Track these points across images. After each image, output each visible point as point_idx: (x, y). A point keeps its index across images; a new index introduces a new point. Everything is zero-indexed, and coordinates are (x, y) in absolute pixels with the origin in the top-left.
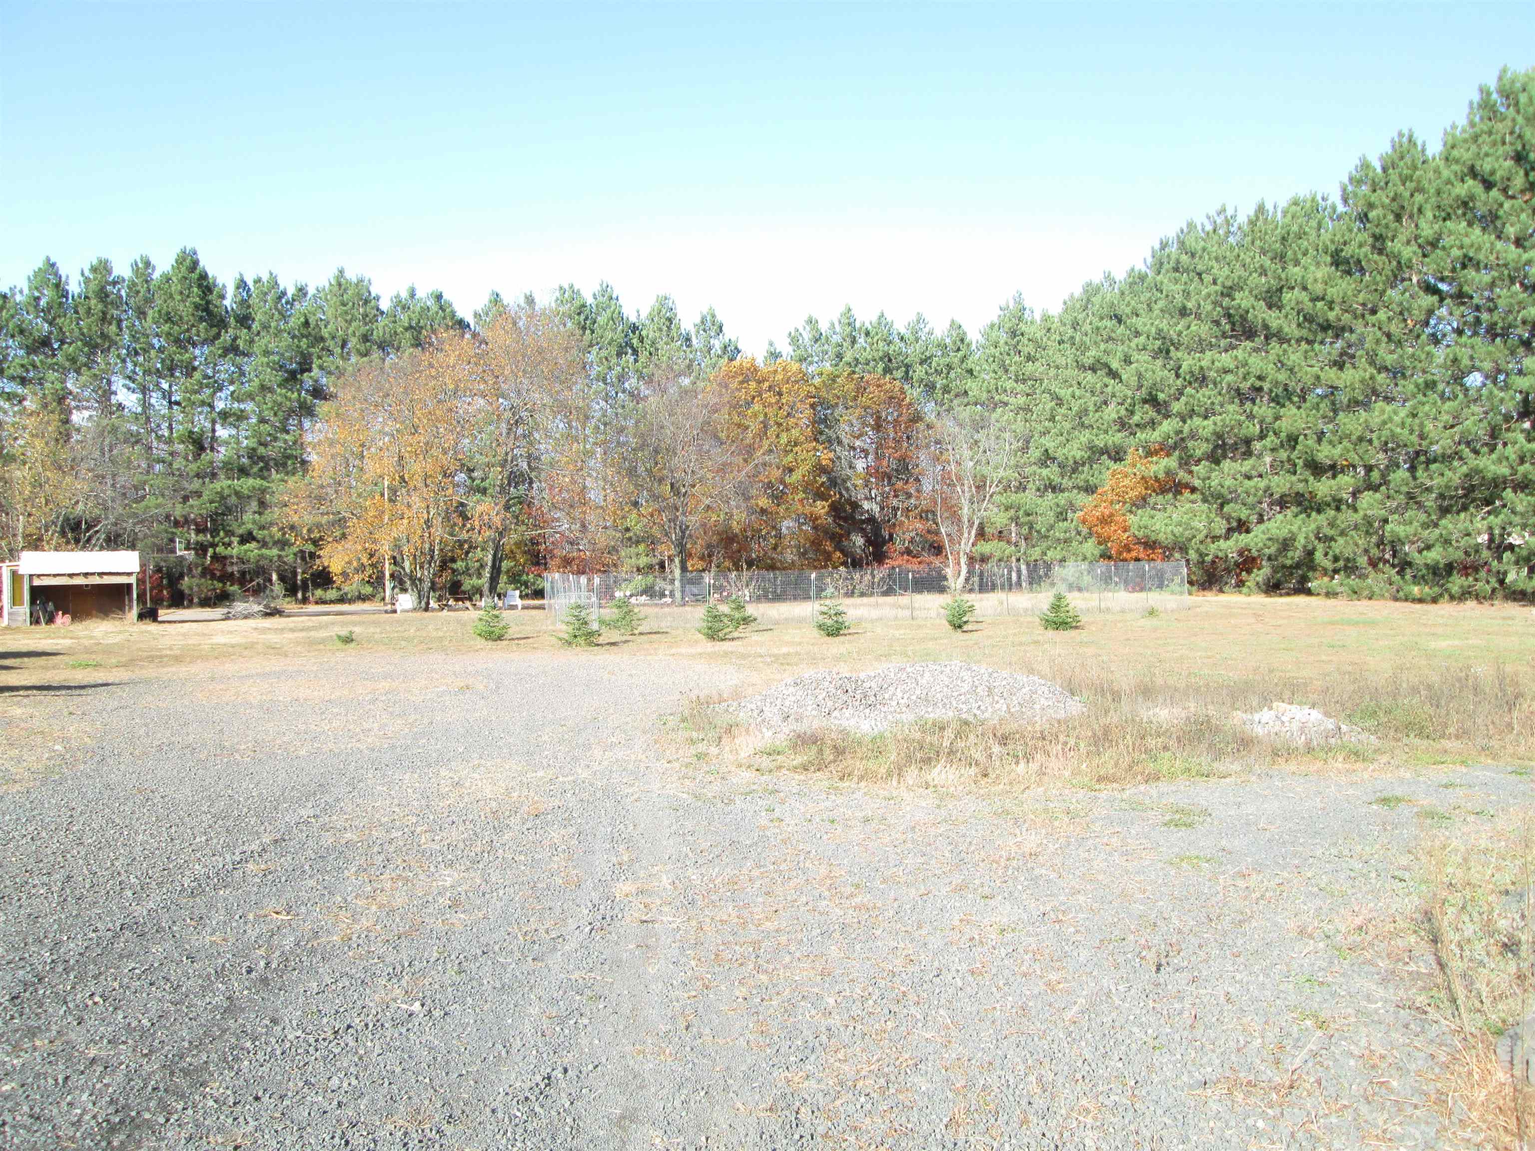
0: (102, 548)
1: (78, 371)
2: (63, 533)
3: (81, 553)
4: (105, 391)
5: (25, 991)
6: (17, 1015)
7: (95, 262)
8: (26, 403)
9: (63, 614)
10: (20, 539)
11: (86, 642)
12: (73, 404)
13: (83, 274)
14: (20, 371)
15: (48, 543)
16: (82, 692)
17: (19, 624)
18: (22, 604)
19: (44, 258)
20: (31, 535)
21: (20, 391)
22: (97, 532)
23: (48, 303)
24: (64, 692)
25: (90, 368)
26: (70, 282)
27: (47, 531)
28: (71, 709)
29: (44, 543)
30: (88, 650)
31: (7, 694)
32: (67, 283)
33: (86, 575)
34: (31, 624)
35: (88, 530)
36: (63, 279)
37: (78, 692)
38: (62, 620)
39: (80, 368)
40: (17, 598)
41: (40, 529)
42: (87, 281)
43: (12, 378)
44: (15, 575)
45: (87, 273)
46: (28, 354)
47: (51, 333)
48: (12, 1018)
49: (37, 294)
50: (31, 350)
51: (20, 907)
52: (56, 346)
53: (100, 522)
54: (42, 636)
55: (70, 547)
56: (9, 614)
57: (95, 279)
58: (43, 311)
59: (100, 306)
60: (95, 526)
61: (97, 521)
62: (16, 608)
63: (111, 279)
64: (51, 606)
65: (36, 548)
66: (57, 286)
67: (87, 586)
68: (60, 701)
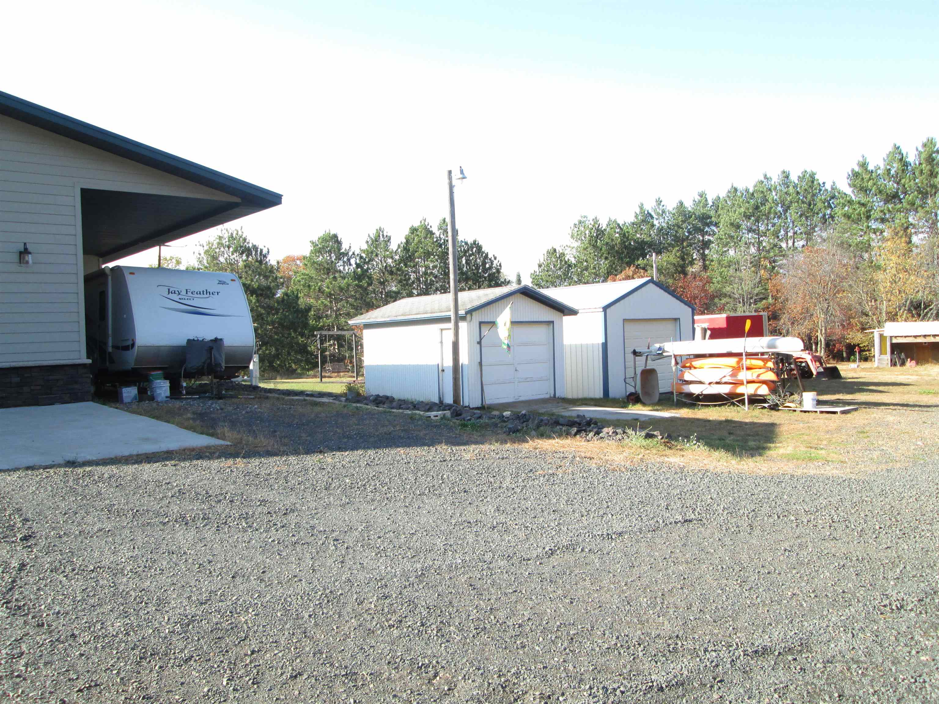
0: (934, 320)
1: (917, 211)
2: (909, 310)
3: (922, 322)
4: (933, 221)
5: (926, 597)
6: (923, 612)
7: (925, 140)
8: (885, 234)
9: (911, 361)
10: (884, 314)
11: (926, 378)
12: (913, 231)
13: (917, 150)
14: (881, 215)
15: (901, 316)
16: (928, 409)
17: (884, 366)
18: (886, 354)
19: (892, 145)
20: (891, 313)
21: (881, 227)
22: (931, 309)
23: (895, 171)
24: (917, 409)
25: (923, 208)
26: (909, 156)
27: (900, 310)
28: (923, 419)
29: (898, 317)
30: (928, 383)
31: (883, 407)
32: (907, 157)
33: (925, 336)
34: (891, 366)
35: (925, 308)
36: (904, 155)
37: (925, 409)
38: (910, 364)
39: (917, 209)
40: (883, 349)
41: (895, 308)
42: (920, 153)
43: (876, 220)
44: (881, 336)
45: (920, 149)
46: (885, 204)
47: (898, 189)
48: (921, 613)
49: (888, 167)
50: (887, 201)
51: (916, 542)
52: (902, 197)
53: (932, 303)
54: (899, 373)
55: (914, 319)
56: (879, 360)
57: (925, 151)
58: (893, 176)
59: (929, 167)
60: (929, 306)
61: (931, 302)
62: (883, 356)
63: (935, 149)
64: (903, 356)
65: (894, 320)
66: (901, 160)
67: (925, 343)
68: (915, 414)
